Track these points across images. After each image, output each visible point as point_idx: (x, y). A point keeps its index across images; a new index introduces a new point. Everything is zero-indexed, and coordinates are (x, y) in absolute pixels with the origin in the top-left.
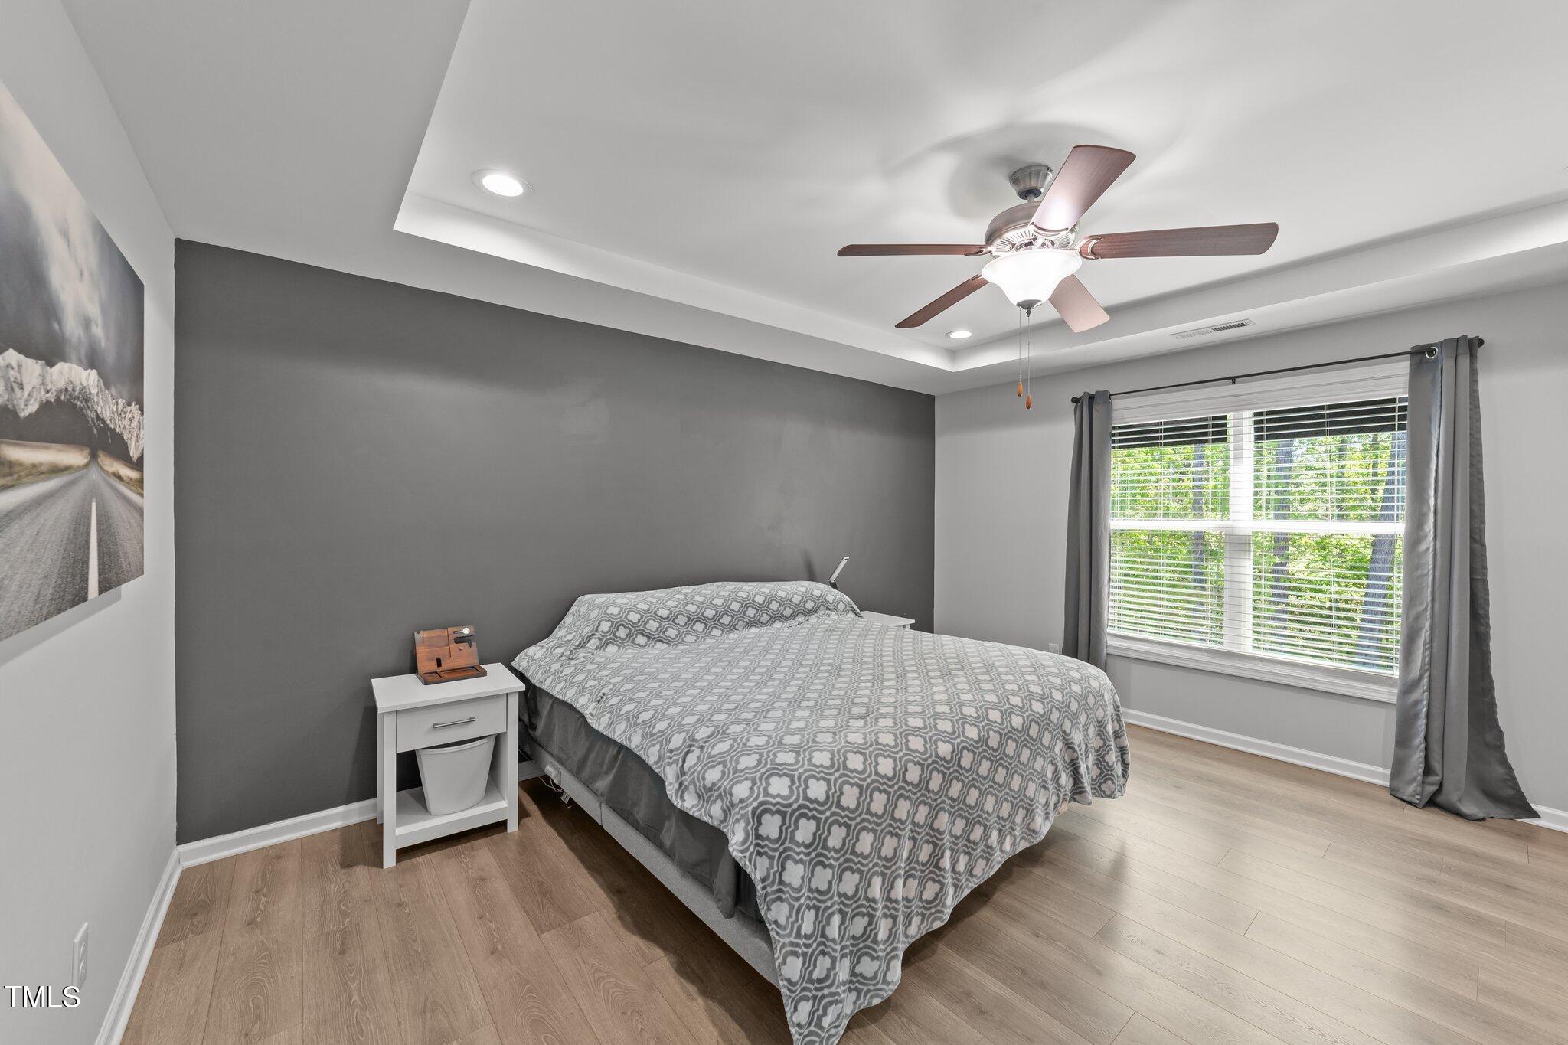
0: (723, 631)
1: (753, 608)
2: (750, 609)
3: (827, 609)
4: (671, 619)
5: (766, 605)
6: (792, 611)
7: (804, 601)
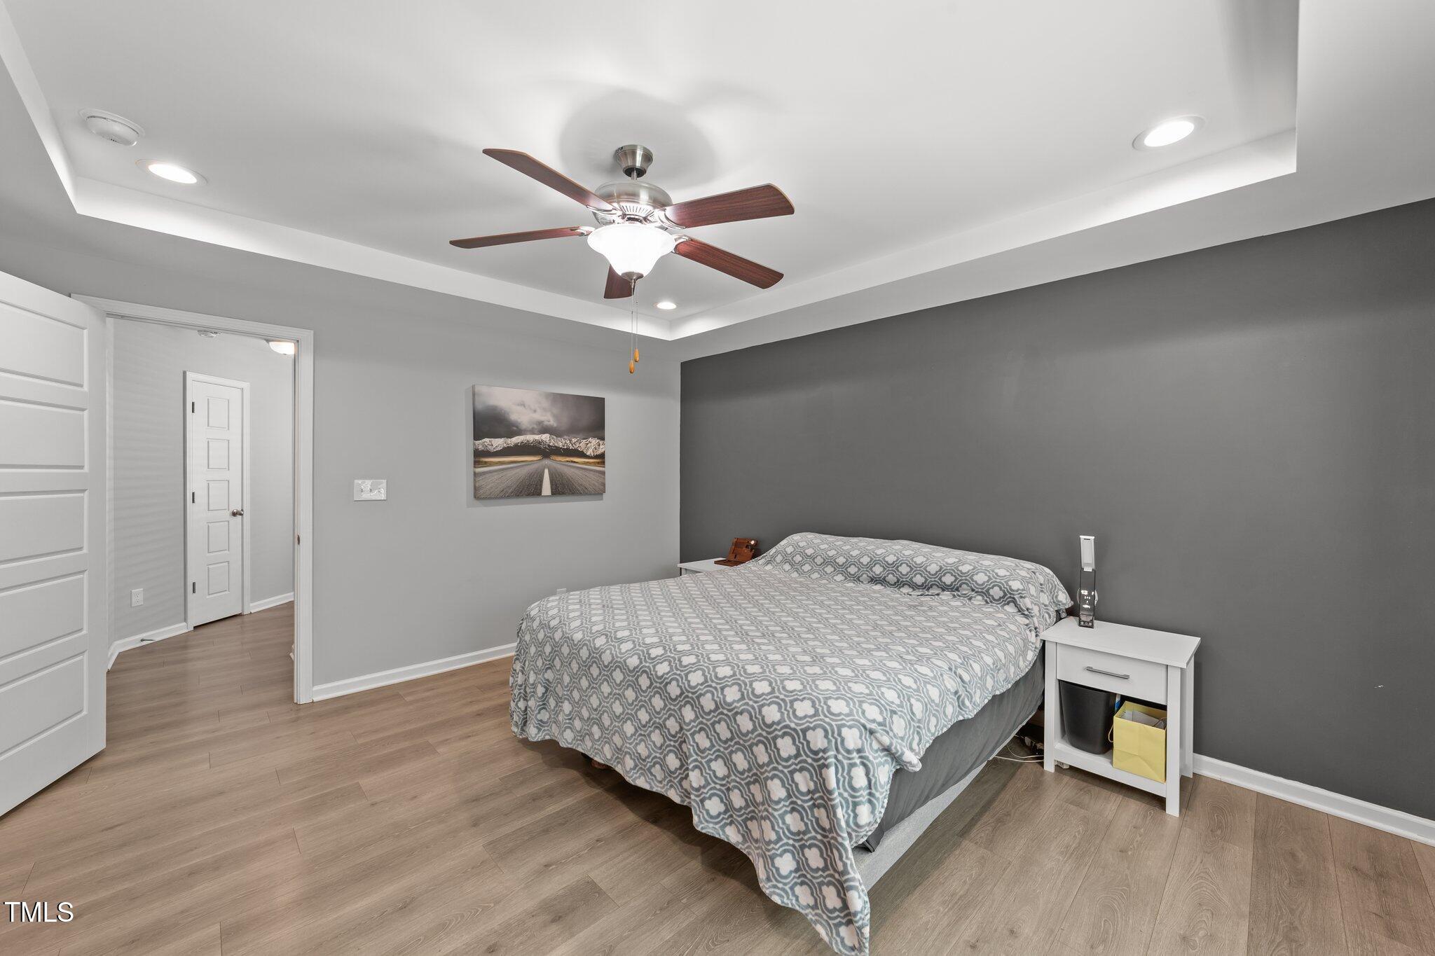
0: (846, 578)
1: (881, 566)
2: (877, 566)
3: (973, 590)
4: (812, 557)
5: (895, 566)
6: (923, 580)
7: (942, 571)
